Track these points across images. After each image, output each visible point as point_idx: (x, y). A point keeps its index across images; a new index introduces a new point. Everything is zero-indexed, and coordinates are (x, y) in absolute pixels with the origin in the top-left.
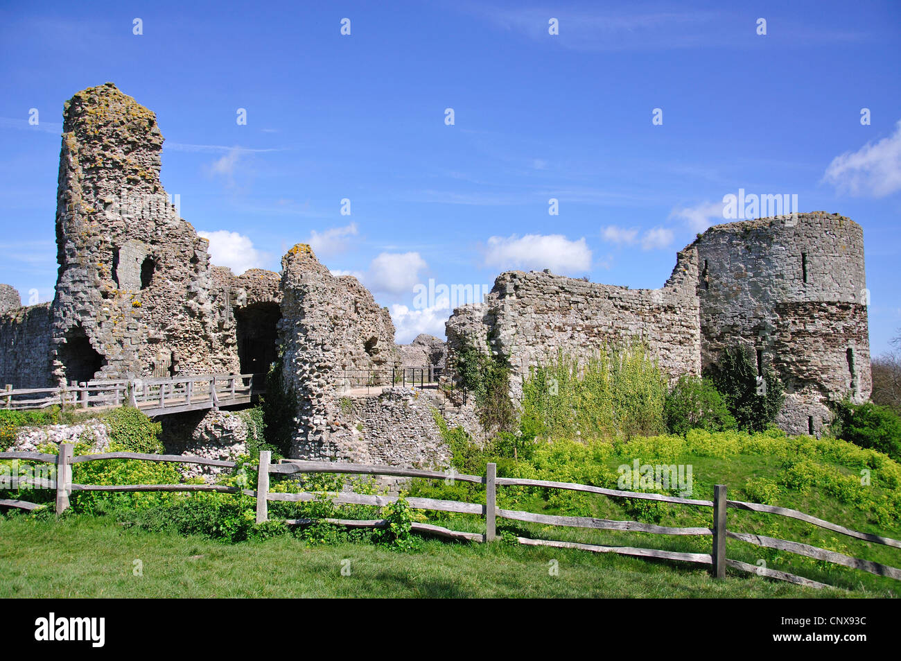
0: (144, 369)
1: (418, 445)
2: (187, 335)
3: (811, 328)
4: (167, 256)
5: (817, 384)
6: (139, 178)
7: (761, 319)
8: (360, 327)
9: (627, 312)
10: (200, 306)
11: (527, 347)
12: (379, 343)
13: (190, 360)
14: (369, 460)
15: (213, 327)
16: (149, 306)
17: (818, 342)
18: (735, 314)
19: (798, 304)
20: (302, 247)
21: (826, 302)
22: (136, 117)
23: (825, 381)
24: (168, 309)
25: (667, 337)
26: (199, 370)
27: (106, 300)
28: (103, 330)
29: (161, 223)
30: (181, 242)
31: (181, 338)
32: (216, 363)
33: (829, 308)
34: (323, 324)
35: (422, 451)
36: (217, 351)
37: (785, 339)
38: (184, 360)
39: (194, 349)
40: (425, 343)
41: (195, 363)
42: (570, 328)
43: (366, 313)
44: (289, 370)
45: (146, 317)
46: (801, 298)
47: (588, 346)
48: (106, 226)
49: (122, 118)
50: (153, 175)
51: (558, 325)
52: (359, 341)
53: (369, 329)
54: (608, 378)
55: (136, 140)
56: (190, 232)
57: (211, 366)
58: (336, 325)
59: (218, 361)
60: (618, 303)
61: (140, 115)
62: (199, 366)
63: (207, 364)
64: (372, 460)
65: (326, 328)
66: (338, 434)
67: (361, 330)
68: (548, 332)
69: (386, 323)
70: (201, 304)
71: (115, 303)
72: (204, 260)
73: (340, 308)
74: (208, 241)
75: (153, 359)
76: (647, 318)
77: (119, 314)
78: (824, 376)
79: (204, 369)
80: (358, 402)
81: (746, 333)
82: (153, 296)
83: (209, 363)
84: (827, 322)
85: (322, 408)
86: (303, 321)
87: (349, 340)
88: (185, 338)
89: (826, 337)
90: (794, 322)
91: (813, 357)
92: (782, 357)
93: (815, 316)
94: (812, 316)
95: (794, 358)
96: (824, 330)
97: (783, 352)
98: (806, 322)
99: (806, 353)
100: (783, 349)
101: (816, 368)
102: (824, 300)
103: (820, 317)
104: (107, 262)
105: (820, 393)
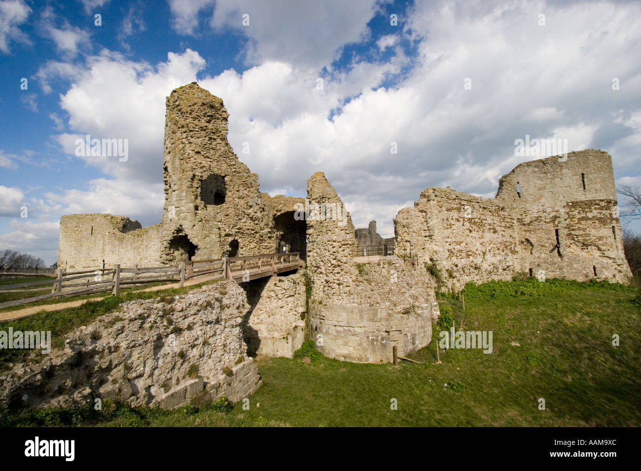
0: (223, 253)
2: (247, 232)
3: (590, 215)
4: (234, 184)
5: (597, 247)
6: (216, 137)
7: (557, 212)
9: (486, 211)
11: (444, 230)
13: (249, 247)
14: (382, 304)
15: (261, 227)
16: (225, 214)
17: (595, 223)
18: (539, 211)
19: (582, 202)
21: (598, 200)
22: (212, 101)
23: (601, 245)
24: (237, 216)
25: (503, 224)
26: (255, 253)
27: (198, 211)
28: (197, 229)
30: (242, 176)
31: (244, 234)
32: (264, 249)
33: (600, 203)
36: (264, 241)
37: (574, 222)
38: (246, 247)
39: (251, 240)
41: (253, 249)
42: (462, 219)
45: (223, 221)
46: (583, 198)
49: (203, 102)
51: (456, 217)
55: (212, 114)
57: (261, 250)
59: (264, 247)
60: (482, 205)
61: (214, 100)
62: (255, 250)
63: (259, 249)
64: (384, 304)
66: (360, 287)
68: (453, 222)
70: (255, 213)
71: (203, 213)
72: (256, 186)
76: (494, 214)
78: (600, 242)
79: (257, 252)
81: (547, 221)
82: (227, 208)
84: (600, 211)
85: (348, 271)
88: (246, 234)
89: (600, 220)
90: (579, 212)
91: (593, 232)
92: (573, 232)
93: (593, 208)
94: (591, 208)
95: (581, 232)
96: (599, 216)
97: (573, 230)
98: (587, 212)
99: (588, 229)
100: (573, 228)
101: (595, 238)
102: (598, 199)
103: (595, 209)
104: (197, 188)
105: (599, 252)
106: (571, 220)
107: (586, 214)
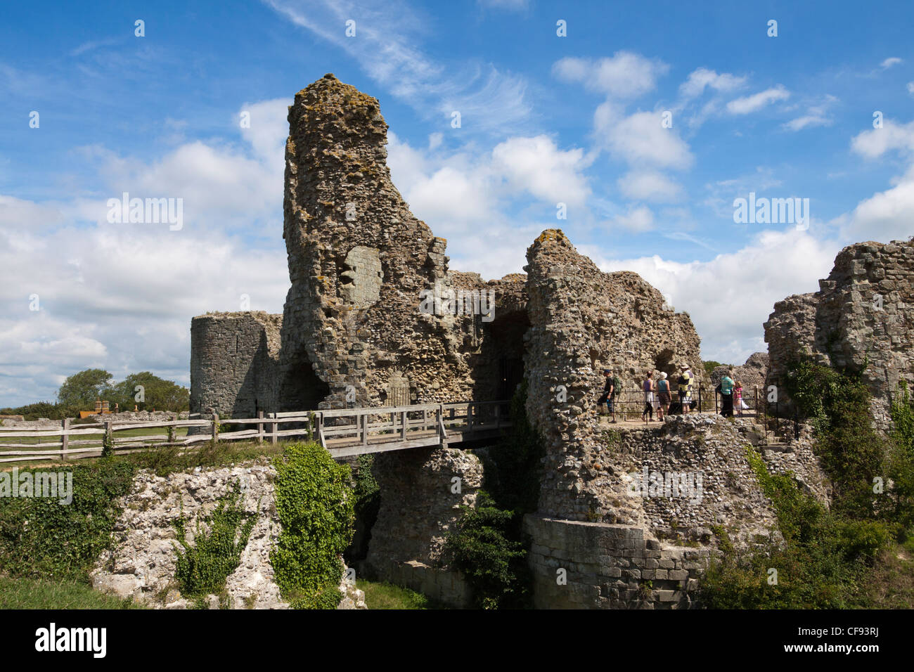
0: (372, 398)
1: (719, 498)
2: (425, 356)
4: (395, 262)
6: (361, 175)
8: (646, 336)
10: (438, 320)
12: (675, 357)
13: (430, 386)
14: (645, 520)
15: (457, 346)
16: (377, 322)
20: (552, 233)
22: (354, 106)
24: (399, 325)
26: (442, 398)
27: (329, 319)
28: (326, 353)
29: (388, 224)
30: (412, 245)
31: (417, 360)
32: (464, 390)
34: (575, 329)
35: (727, 509)
36: (465, 375)
38: (422, 386)
39: (436, 373)
40: (761, 363)
41: (436, 390)
43: (654, 318)
44: (534, 394)
45: (373, 336)
48: (326, 233)
49: (340, 109)
50: (377, 170)
52: (646, 355)
53: (659, 339)
55: (355, 131)
56: (423, 232)
57: (457, 392)
58: (601, 331)
59: (466, 386)
61: (360, 103)
62: (442, 393)
63: (452, 390)
64: (649, 521)
65: (580, 335)
66: (599, 481)
67: (648, 341)
69: (686, 331)
70: (440, 317)
71: (339, 322)
72: (441, 264)
73: (610, 311)
74: (445, 240)
75: (385, 386)
77: (344, 334)
79: (448, 396)
80: (632, 436)
82: (381, 311)
83: (456, 390)
85: (575, 444)
86: (549, 327)
87: (630, 353)
88: (422, 360)
104: (328, 274)
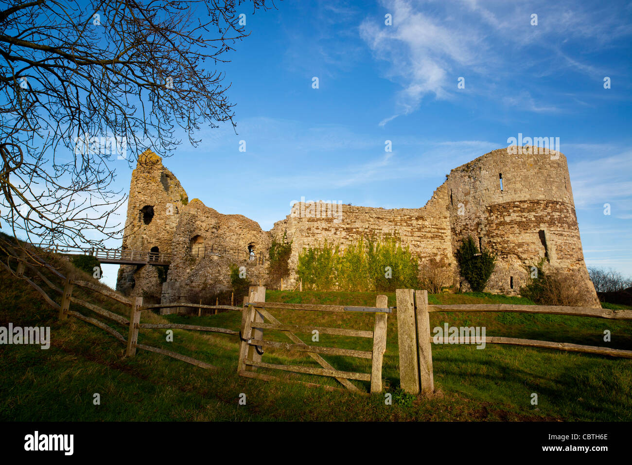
3: (508, 219)
5: (516, 255)
7: (479, 218)
8: (243, 236)
16: (149, 230)
17: (514, 227)
18: (466, 218)
19: (499, 205)
21: (518, 202)
23: (521, 253)
25: (417, 234)
33: (521, 205)
37: (493, 228)
42: (333, 229)
45: (147, 234)
46: (501, 201)
47: (347, 238)
51: (324, 227)
52: (241, 243)
53: (250, 238)
54: (365, 256)
67: (243, 238)
68: (317, 231)
78: (520, 250)
81: (472, 228)
82: (151, 226)
84: (520, 214)
89: (520, 224)
90: (497, 217)
91: (511, 238)
92: (492, 240)
93: (511, 211)
94: (509, 211)
95: (499, 240)
96: (518, 219)
97: (492, 237)
98: (504, 215)
99: (506, 236)
100: (492, 235)
101: (514, 245)
102: (517, 200)
103: (514, 211)
104: (137, 214)
105: (519, 261)
106: (490, 226)
107: (504, 218)
